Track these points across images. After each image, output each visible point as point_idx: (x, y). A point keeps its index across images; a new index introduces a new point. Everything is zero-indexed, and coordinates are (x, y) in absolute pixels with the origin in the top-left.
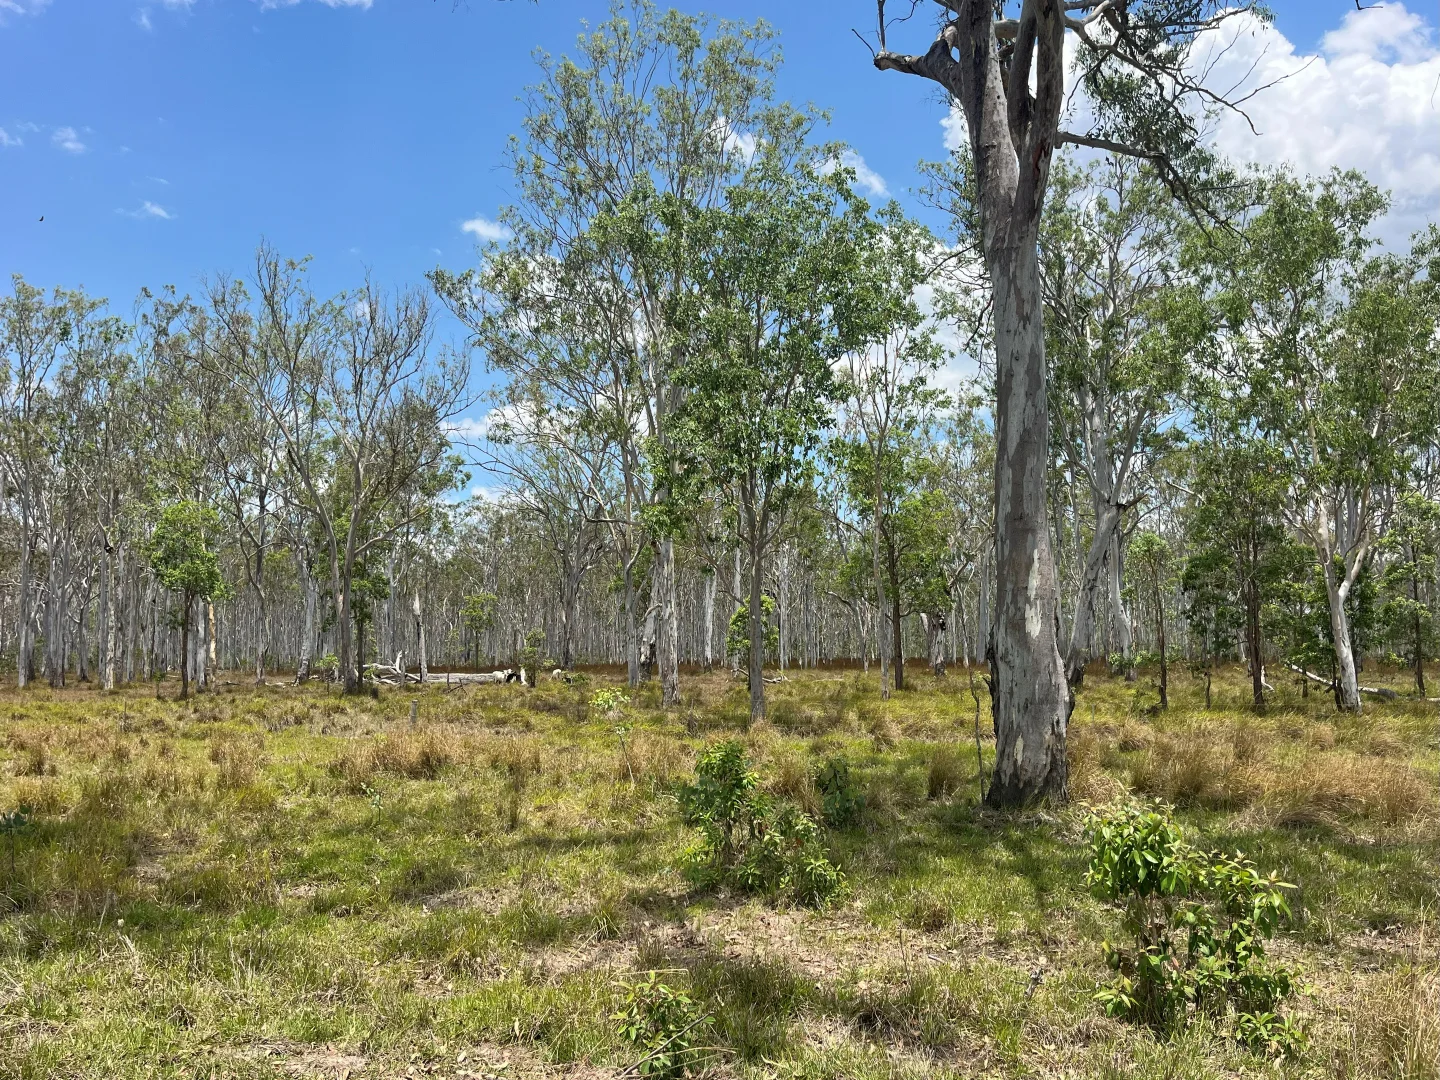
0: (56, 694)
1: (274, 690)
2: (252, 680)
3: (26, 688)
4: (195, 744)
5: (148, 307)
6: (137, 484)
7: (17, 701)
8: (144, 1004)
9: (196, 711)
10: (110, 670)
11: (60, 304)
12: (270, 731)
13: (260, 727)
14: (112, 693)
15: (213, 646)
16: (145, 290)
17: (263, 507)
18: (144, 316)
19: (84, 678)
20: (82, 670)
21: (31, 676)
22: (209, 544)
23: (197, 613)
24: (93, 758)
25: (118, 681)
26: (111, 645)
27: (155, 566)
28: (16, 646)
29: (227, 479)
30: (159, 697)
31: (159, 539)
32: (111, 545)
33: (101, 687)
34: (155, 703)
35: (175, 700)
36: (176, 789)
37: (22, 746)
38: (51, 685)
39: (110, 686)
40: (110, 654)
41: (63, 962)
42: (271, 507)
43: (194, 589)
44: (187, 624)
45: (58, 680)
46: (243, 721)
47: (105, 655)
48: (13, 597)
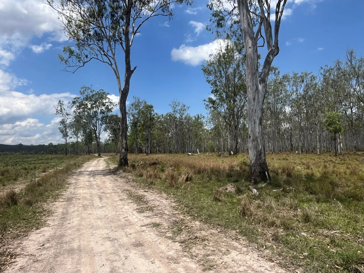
0: (308, 155)
1: (358, 155)
2: (352, 153)
3: (301, 154)
4: (341, 165)
5: (322, 71)
6: (321, 110)
7: (300, 156)
8: (345, 216)
9: (339, 159)
10: (318, 150)
11: (303, 75)
12: (360, 164)
13: (357, 163)
14: (319, 155)
15: (342, 144)
16: (321, 67)
17: (352, 111)
18: (321, 73)
19: (312, 152)
20: (312, 150)
21: (302, 151)
22: (339, 121)
23: (337, 137)
24: (319, 167)
25: (320, 152)
26: (318, 144)
27: (326, 127)
28: (298, 145)
29: (342, 106)
30: (330, 156)
31: (327, 121)
32: (316, 123)
33: (316, 153)
34: (329, 157)
35: (334, 156)
36: (340, 174)
37: (304, 164)
38: (306, 153)
39: (319, 153)
40: (318, 147)
41: (324, 205)
42: (354, 111)
43: (336, 131)
44: (335, 139)
45: (307, 152)
46: (352, 161)
47: (317, 147)
48: (297, 136)
